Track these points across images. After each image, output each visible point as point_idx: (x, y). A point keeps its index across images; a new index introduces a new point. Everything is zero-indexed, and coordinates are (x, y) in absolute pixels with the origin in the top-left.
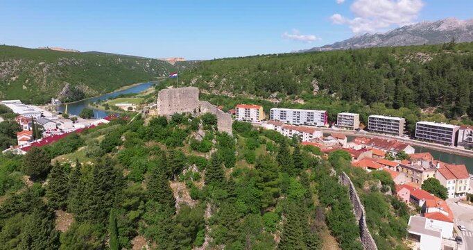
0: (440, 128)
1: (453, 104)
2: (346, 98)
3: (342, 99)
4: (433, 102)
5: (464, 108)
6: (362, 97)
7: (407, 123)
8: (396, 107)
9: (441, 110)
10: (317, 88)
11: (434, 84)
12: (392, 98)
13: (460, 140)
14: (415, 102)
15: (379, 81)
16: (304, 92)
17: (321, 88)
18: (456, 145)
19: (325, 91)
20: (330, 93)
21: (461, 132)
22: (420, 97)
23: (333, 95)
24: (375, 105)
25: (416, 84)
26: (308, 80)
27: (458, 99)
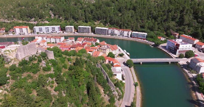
0: (103, 29)
1: (105, 20)
2: (66, 19)
3: (65, 20)
4: (98, 19)
5: (108, 21)
6: (73, 18)
7: (92, 28)
8: (86, 22)
9: (101, 22)
10: (53, 15)
11: (98, 12)
12: (84, 18)
13: (109, 33)
14: (93, 19)
15: (78, 11)
16: (47, 17)
17: (55, 15)
18: (108, 35)
19: (57, 16)
20: (59, 17)
21: (109, 30)
22: (94, 18)
23: (61, 18)
24: (79, 22)
25: (92, 13)
26: (47, 11)
27: (106, 18)
